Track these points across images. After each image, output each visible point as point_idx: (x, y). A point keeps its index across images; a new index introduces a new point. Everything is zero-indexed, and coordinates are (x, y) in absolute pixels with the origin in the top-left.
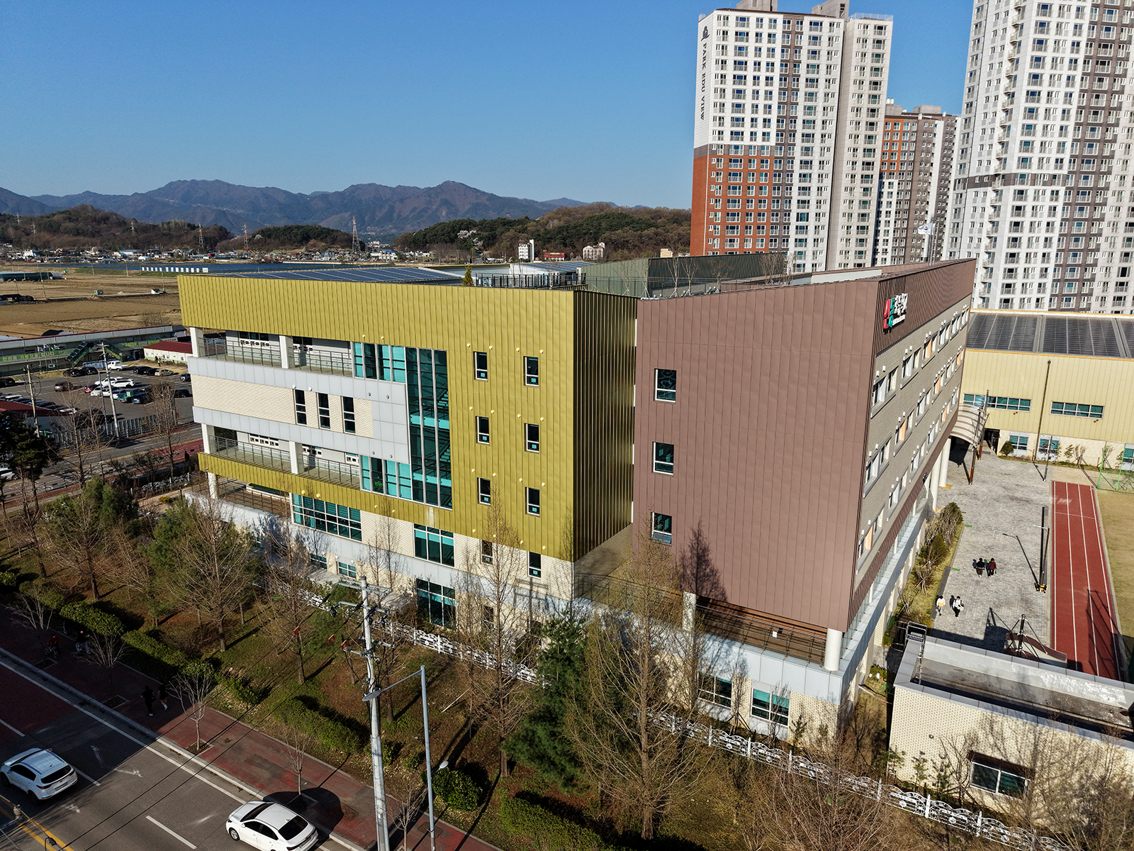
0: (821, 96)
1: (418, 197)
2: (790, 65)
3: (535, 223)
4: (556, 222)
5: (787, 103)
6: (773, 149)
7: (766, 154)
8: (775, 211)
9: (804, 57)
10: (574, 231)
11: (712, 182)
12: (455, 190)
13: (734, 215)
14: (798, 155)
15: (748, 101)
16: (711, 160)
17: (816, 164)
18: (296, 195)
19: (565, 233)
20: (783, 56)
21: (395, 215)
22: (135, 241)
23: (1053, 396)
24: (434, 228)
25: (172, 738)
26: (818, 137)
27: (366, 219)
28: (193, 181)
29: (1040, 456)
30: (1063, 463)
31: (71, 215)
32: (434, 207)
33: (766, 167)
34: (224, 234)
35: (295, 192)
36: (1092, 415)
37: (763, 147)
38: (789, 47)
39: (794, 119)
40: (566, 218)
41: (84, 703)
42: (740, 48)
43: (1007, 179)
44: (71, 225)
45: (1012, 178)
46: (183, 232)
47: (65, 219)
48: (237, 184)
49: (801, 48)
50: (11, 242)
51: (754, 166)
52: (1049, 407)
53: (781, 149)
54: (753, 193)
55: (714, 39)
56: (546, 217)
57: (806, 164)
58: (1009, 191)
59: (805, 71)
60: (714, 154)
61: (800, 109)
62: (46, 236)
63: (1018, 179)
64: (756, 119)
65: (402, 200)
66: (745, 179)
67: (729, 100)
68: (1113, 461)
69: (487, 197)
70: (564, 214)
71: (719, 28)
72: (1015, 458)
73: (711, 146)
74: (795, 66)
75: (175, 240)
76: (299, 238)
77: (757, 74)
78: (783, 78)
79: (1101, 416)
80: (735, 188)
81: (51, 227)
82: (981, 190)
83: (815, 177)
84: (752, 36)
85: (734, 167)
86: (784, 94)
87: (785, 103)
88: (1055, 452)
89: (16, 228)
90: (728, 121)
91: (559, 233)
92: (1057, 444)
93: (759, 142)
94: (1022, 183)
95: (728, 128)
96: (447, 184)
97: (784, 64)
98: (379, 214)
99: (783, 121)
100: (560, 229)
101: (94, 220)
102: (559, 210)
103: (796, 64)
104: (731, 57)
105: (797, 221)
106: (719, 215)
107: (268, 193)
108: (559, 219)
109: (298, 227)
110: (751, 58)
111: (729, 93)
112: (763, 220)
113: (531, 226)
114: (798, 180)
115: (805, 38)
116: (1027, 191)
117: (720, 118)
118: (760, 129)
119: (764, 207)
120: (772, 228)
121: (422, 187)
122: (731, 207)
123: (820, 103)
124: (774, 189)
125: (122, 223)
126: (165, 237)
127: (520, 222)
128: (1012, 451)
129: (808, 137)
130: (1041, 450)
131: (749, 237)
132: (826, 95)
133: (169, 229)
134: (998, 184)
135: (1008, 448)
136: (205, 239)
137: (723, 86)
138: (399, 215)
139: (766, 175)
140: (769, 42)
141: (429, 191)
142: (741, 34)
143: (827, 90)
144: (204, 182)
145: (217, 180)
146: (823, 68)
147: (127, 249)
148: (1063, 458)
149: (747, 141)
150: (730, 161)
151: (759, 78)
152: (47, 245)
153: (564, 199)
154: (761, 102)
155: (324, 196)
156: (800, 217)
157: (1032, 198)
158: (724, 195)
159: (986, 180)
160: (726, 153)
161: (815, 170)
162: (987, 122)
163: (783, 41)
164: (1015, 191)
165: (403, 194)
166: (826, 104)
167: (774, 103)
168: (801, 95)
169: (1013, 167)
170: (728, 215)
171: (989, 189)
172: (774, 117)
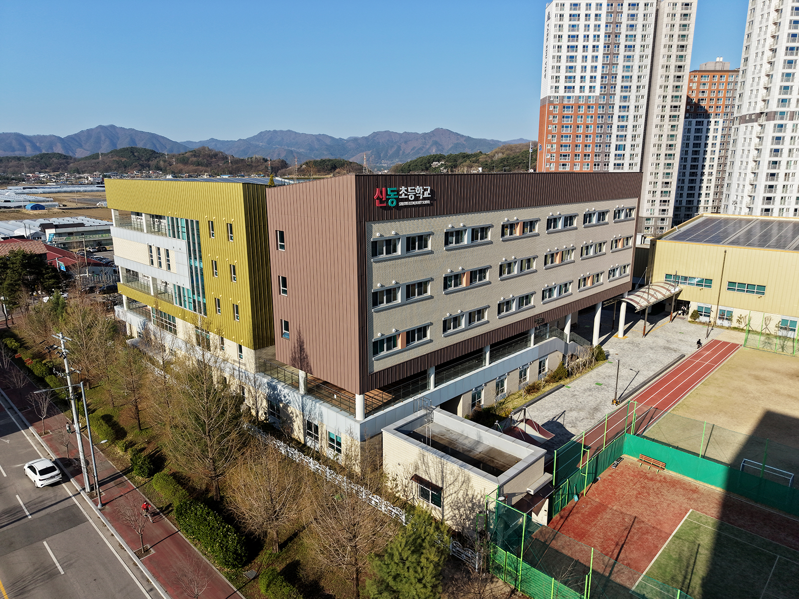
0: (637, 58)
1: (417, 140)
2: (612, 36)
3: (485, 156)
4: (500, 155)
5: (610, 64)
6: (597, 98)
7: (592, 102)
8: (598, 143)
9: (623, 30)
10: (512, 161)
11: (549, 123)
12: (442, 134)
13: (566, 146)
14: (617, 102)
15: (579, 64)
16: (549, 107)
17: (632, 108)
18: (337, 139)
19: (505, 163)
20: (606, 30)
21: (401, 152)
22: (230, 169)
23: (728, 277)
24: (416, 161)
25: (36, 428)
26: (634, 88)
27: (382, 155)
28: (275, 131)
29: (719, 322)
30: (735, 328)
31: (195, 153)
32: (428, 146)
33: (592, 111)
34: (284, 165)
35: (337, 137)
36: (757, 293)
37: (589, 97)
38: (612, 23)
39: (615, 76)
40: (508, 152)
41: (11, 408)
42: (573, 26)
43: (770, 116)
44: (194, 159)
45: (772, 115)
46: (259, 164)
47: (192, 156)
48: (301, 133)
49: (621, 23)
50: (161, 170)
51: (582, 111)
52: (725, 285)
53: (604, 98)
54: (581, 130)
55: (554, 21)
56: (494, 152)
57: (624, 108)
58: (770, 125)
59: (625, 40)
60: (551, 103)
61: (620, 68)
62: (181, 166)
63: (778, 116)
64: (585, 77)
65: (406, 142)
66: (575, 120)
67: (564, 64)
68: (772, 329)
69: (464, 139)
70: (508, 149)
71: (557, 12)
72: (700, 323)
73: (550, 97)
74: (616, 36)
75: (253, 168)
76: (329, 167)
77: (586, 44)
78: (607, 46)
79: (763, 293)
80: (567, 127)
81: (184, 161)
82: (750, 125)
83: (631, 118)
84: (582, 17)
85: (567, 112)
86: (607, 57)
87: (608, 64)
88: (729, 319)
89: (165, 161)
90: (562, 79)
91: (501, 162)
92: (730, 313)
93: (587, 93)
94: (782, 119)
95: (562, 84)
96: (437, 130)
97: (608, 35)
98: (390, 152)
99: (606, 78)
100: (502, 160)
101: (209, 156)
102: (504, 146)
103: (617, 35)
104: (566, 33)
105: (616, 150)
106: (555, 146)
107: (319, 138)
108: (503, 153)
109: (329, 160)
110: (581, 33)
111: (564, 59)
112: (589, 150)
113: (482, 158)
114: (617, 121)
115: (625, 16)
116: (786, 125)
117: (556, 77)
118: (587, 84)
119: (590, 140)
120: (596, 156)
121: (420, 133)
122: (564, 141)
123: (636, 63)
124: (598, 127)
125: (225, 158)
126: (248, 167)
127: (475, 155)
128: (698, 317)
129: (626, 88)
130: (719, 318)
131: (577, 162)
132: (642, 57)
133: (252, 162)
134: (762, 120)
135: (696, 314)
136: (272, 168)
137: (559, 54)
138: (404, 153)
139: (592, 117)
140: (596, 20)
141: (425, 135)
142: (574, 15)
143: (642, 53)
144: (281, 131)
145: (289, 130)
146: (639, 37)
147: (225, 174)
148: (735, 324)
149: (577, 93)
150: (564, 107)
151: (587, 47)
152: (181, 172)
153: (521, 139)
154: (589, 64)
155: (355, 140)
156: (618, 148)
157: (791, 130)
158: (559, 132)
159: (753, 117)
160: (561, 102)
161: (631, 113)
162: (756, 73)
163: (607, 19)
164: (775, 125)
165: (407, 137)
166: (641, 64)
167: (599, 64)
168: (621, 57)
169: (773, 107)
170: (562, 146)
171: (755, 124)
172: (598, 74)
